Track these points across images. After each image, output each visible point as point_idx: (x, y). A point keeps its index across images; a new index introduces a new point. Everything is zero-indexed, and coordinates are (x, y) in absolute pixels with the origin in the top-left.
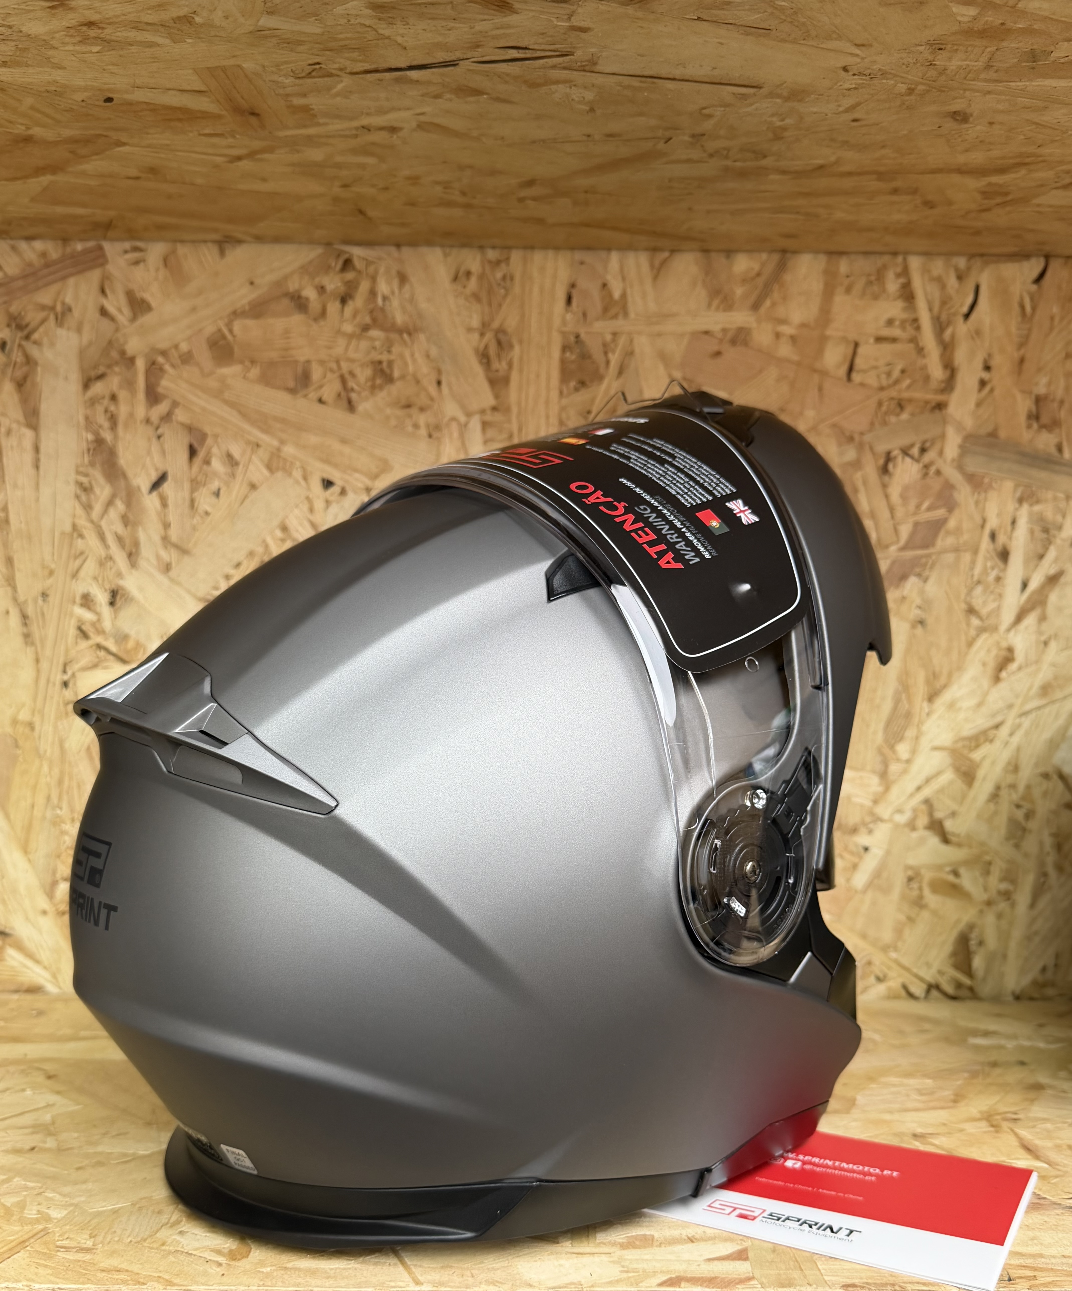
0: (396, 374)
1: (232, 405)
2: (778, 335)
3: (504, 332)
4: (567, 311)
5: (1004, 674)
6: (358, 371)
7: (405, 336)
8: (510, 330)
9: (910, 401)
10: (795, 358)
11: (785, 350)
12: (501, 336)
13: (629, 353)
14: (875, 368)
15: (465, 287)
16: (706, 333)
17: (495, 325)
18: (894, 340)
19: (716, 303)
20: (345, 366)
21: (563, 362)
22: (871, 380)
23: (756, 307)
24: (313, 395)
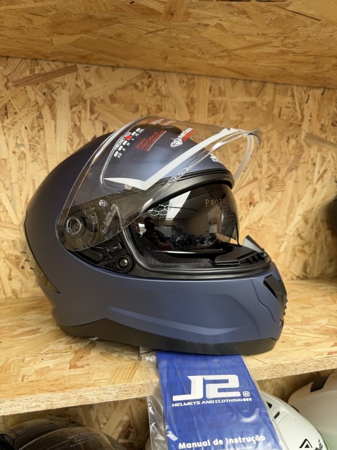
0: (163, 109)
1: (116, 116)
2: (263, 104)
5: (314, 195)
6: (152, 107)
7: (166, 98)
9: (294, 124)
10: (267, 111)
11: (264, 108)
13: (226, 107)
14: (285, 114)
16: (245, 102)
17: (191, 96)
18: (290, 108)
20: (149, 106)
22: (285, 118)
23: (257, 96)
24: (140, 114)
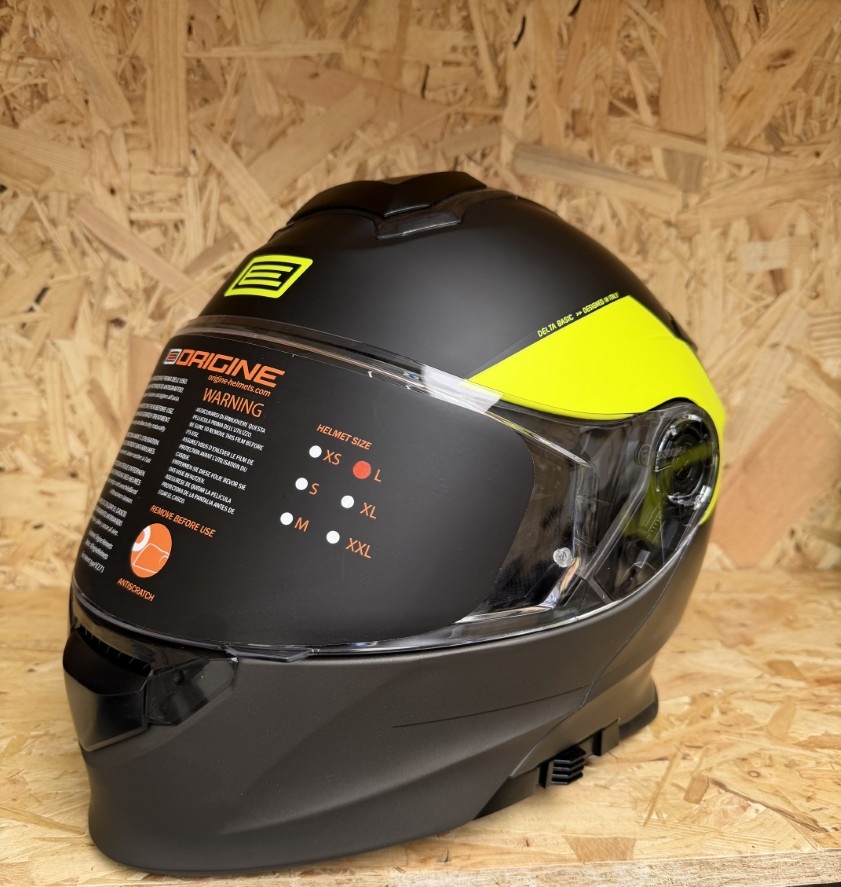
3: (137, 58)
4: (189, 40)
8: (142, 56)
12: (135, 62)
15: (101, 19)
19: (312, 32)
21: (188, 82)
